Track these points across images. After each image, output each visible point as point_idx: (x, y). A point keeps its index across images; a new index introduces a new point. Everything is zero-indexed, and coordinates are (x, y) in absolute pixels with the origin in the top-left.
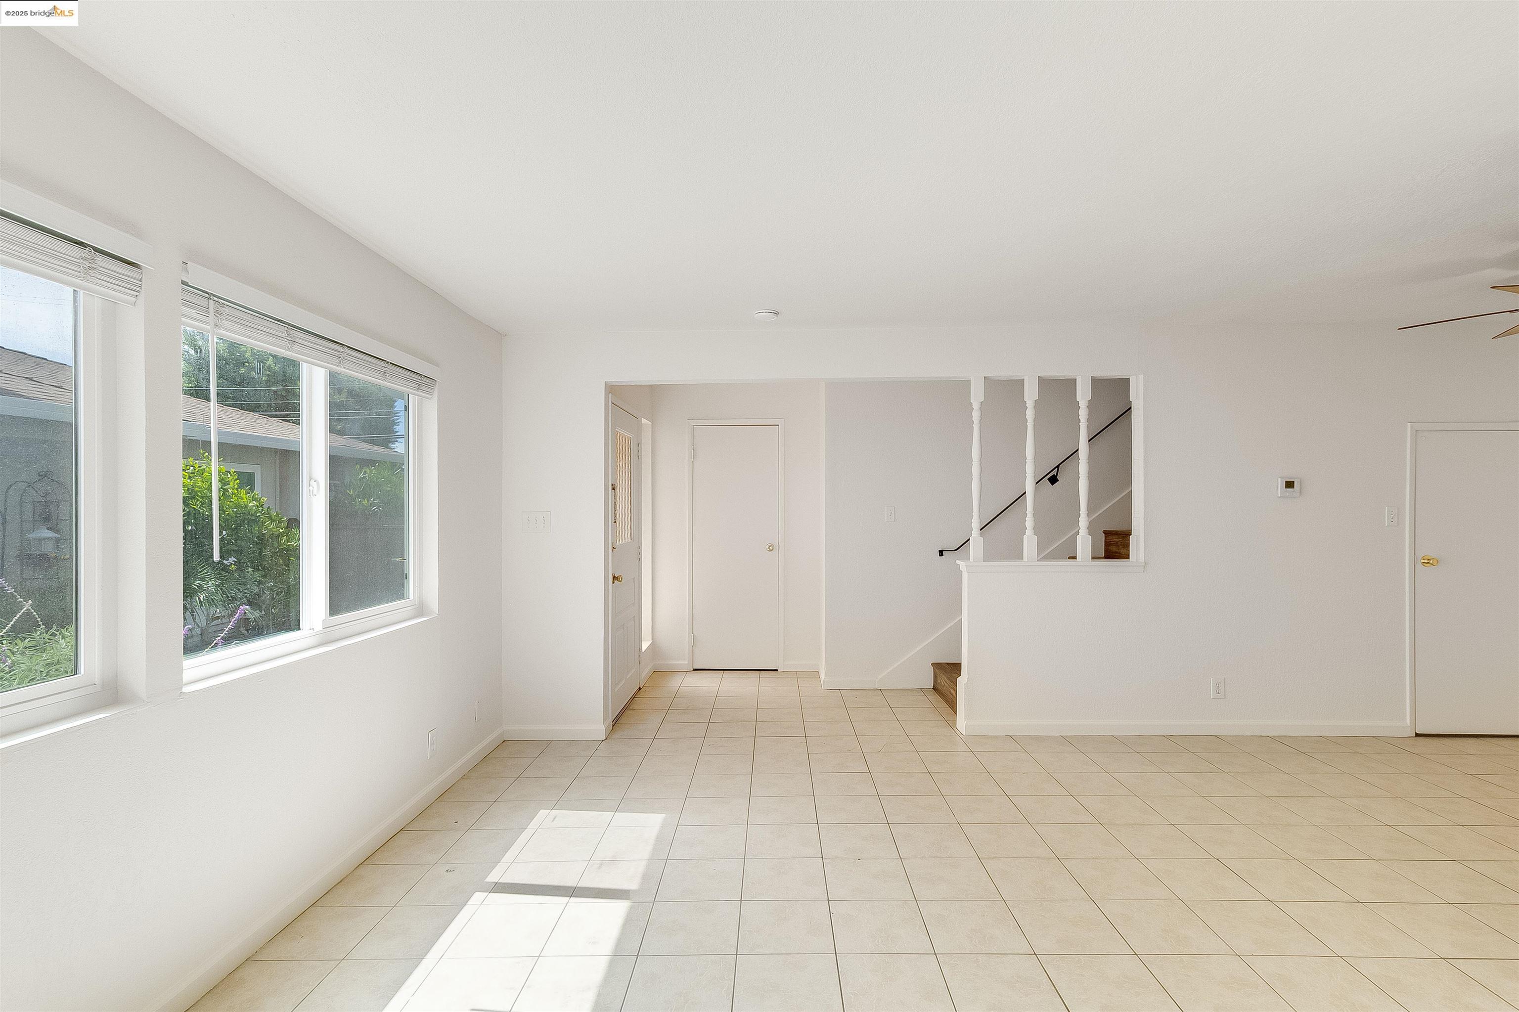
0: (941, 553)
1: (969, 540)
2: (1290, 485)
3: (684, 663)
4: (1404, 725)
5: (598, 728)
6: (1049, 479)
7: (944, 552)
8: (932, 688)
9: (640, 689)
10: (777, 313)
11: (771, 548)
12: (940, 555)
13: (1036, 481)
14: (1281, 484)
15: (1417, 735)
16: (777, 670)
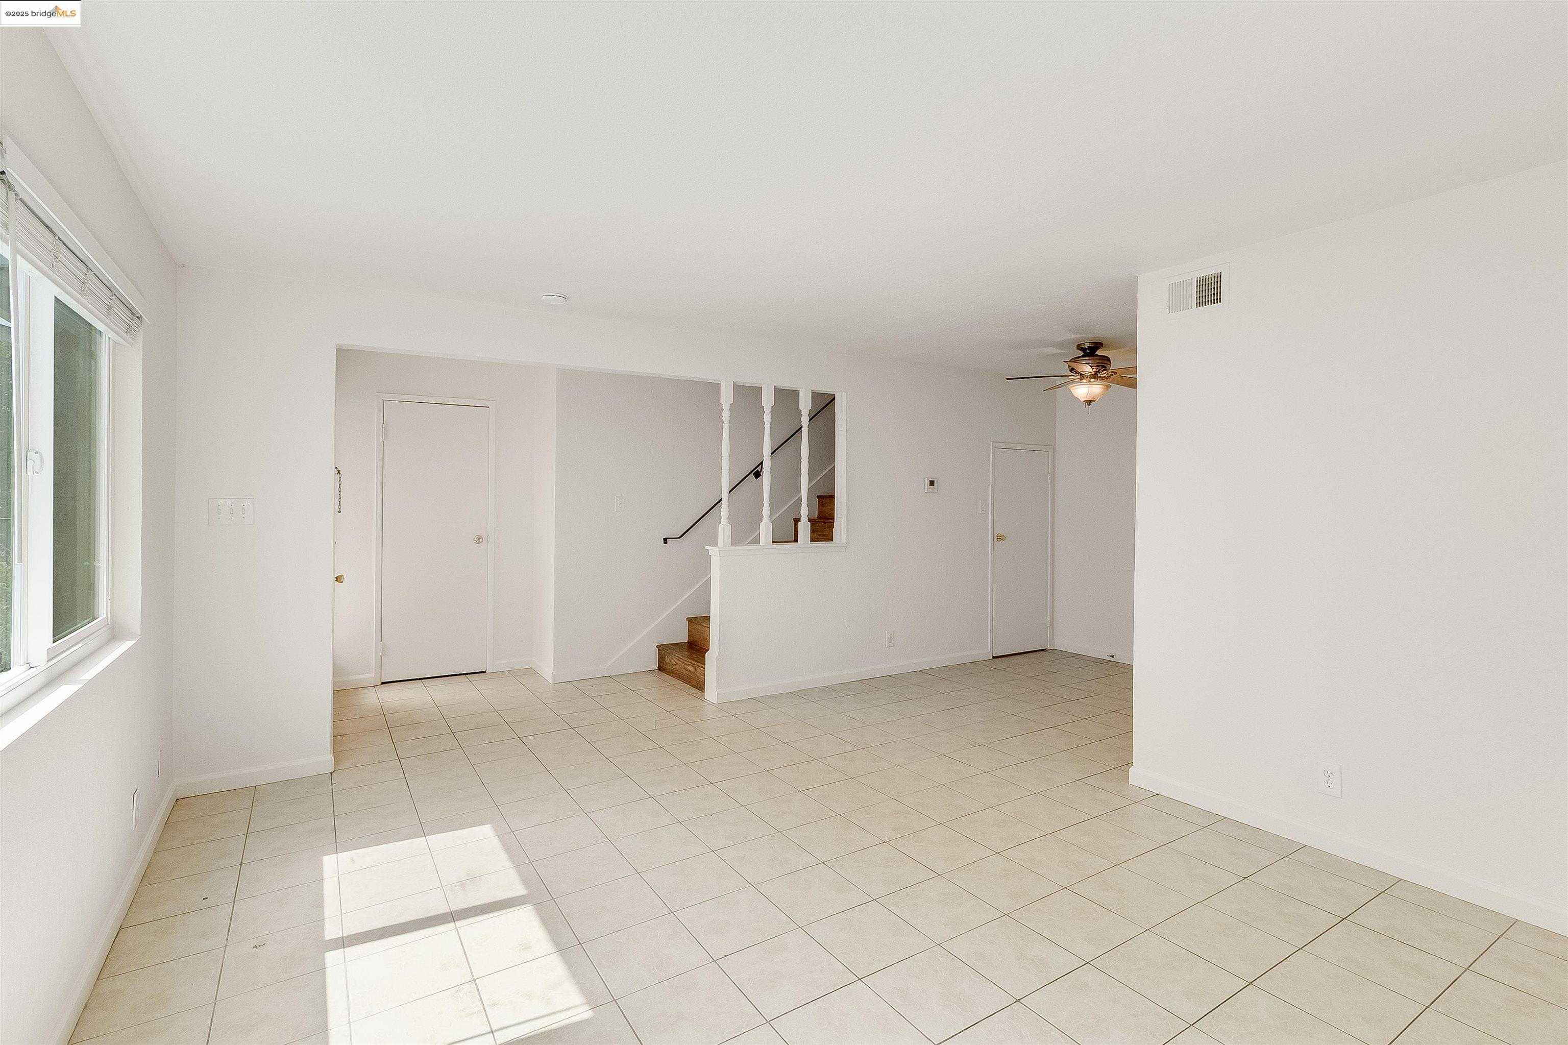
0: (665, 541)
2: (932, 483)
3: (371, 676)
4: (985, 652)
5: (326, 760)
6: (753, 474)
7: (668, 540)
8: (657, 668)
11: (479, 539)
12: (664, 543)
14: (927, 483)
15: (994, 657)
16: (485, 672)
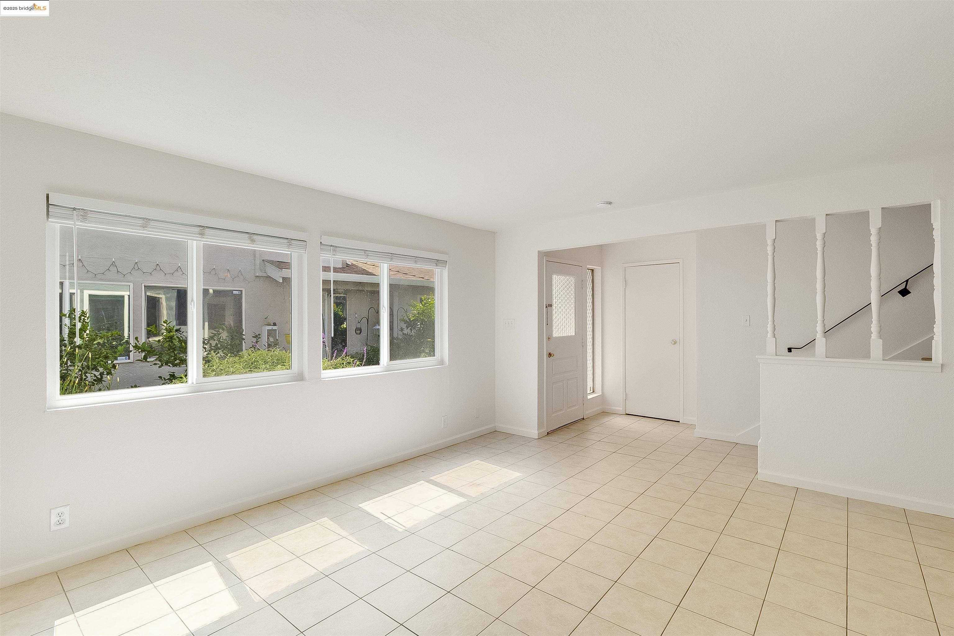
0: (790, 350)
1: (815, 339)
3: (620, 409)
5: (534, 432)
6: (899, 292)
9: (583, 419)
10: (610, 203)
11: (674, 342)
12: (789, 352)
13: (882, 295)
16: (679, 422)
